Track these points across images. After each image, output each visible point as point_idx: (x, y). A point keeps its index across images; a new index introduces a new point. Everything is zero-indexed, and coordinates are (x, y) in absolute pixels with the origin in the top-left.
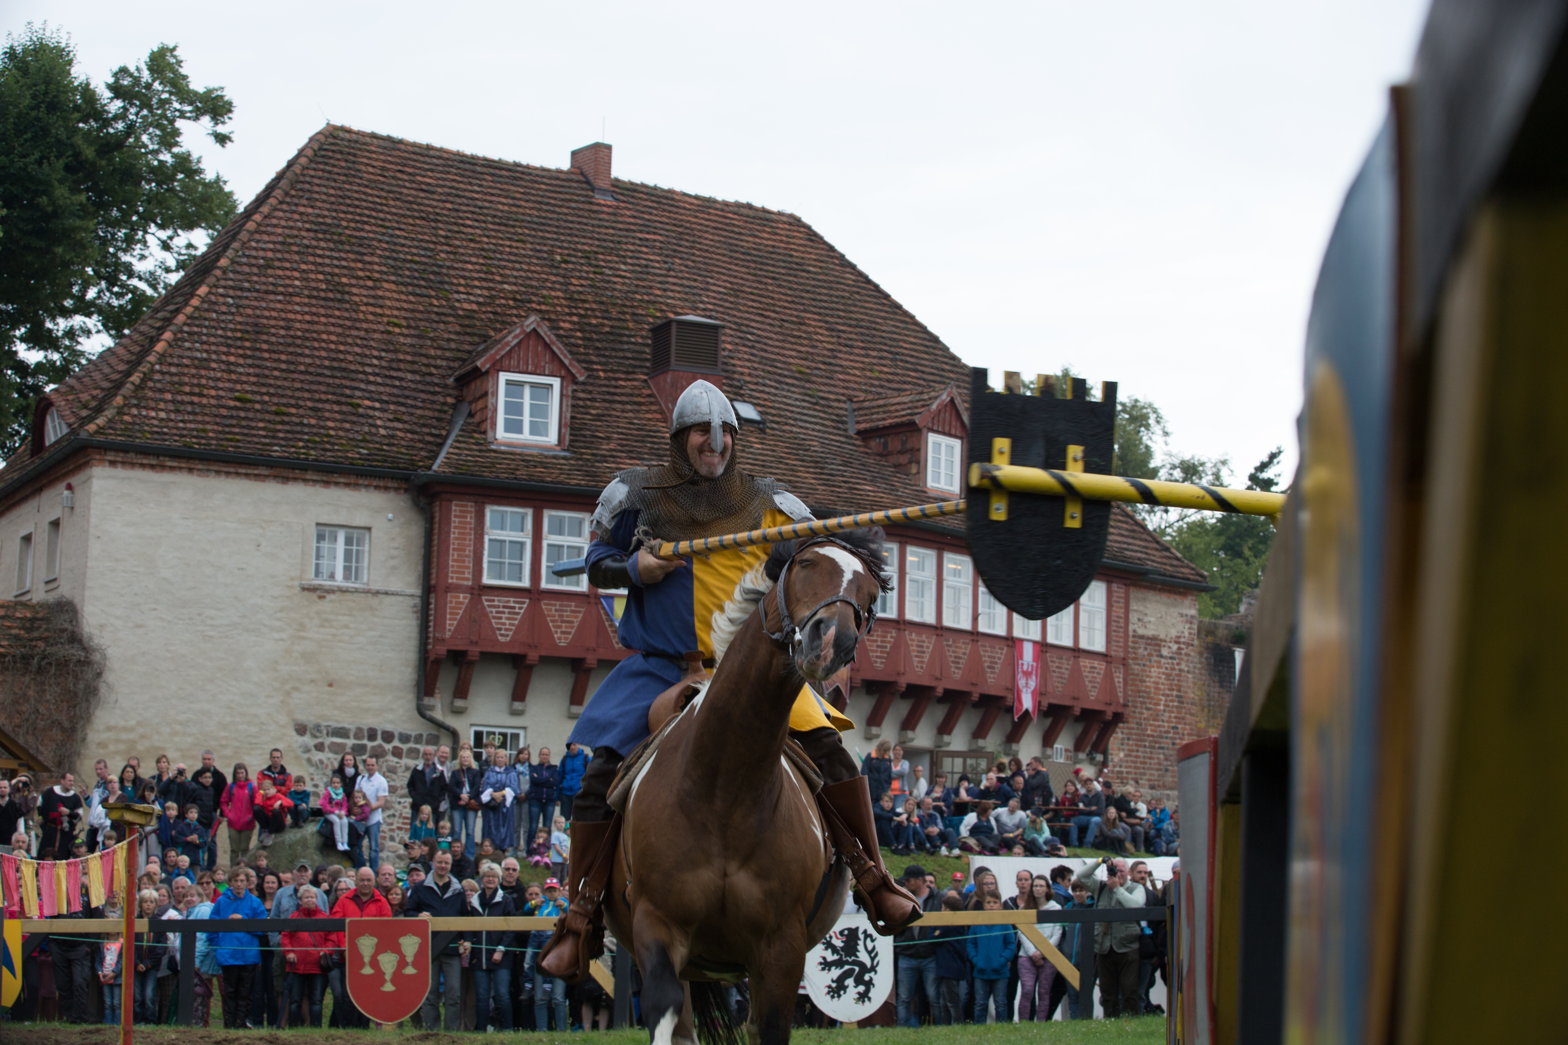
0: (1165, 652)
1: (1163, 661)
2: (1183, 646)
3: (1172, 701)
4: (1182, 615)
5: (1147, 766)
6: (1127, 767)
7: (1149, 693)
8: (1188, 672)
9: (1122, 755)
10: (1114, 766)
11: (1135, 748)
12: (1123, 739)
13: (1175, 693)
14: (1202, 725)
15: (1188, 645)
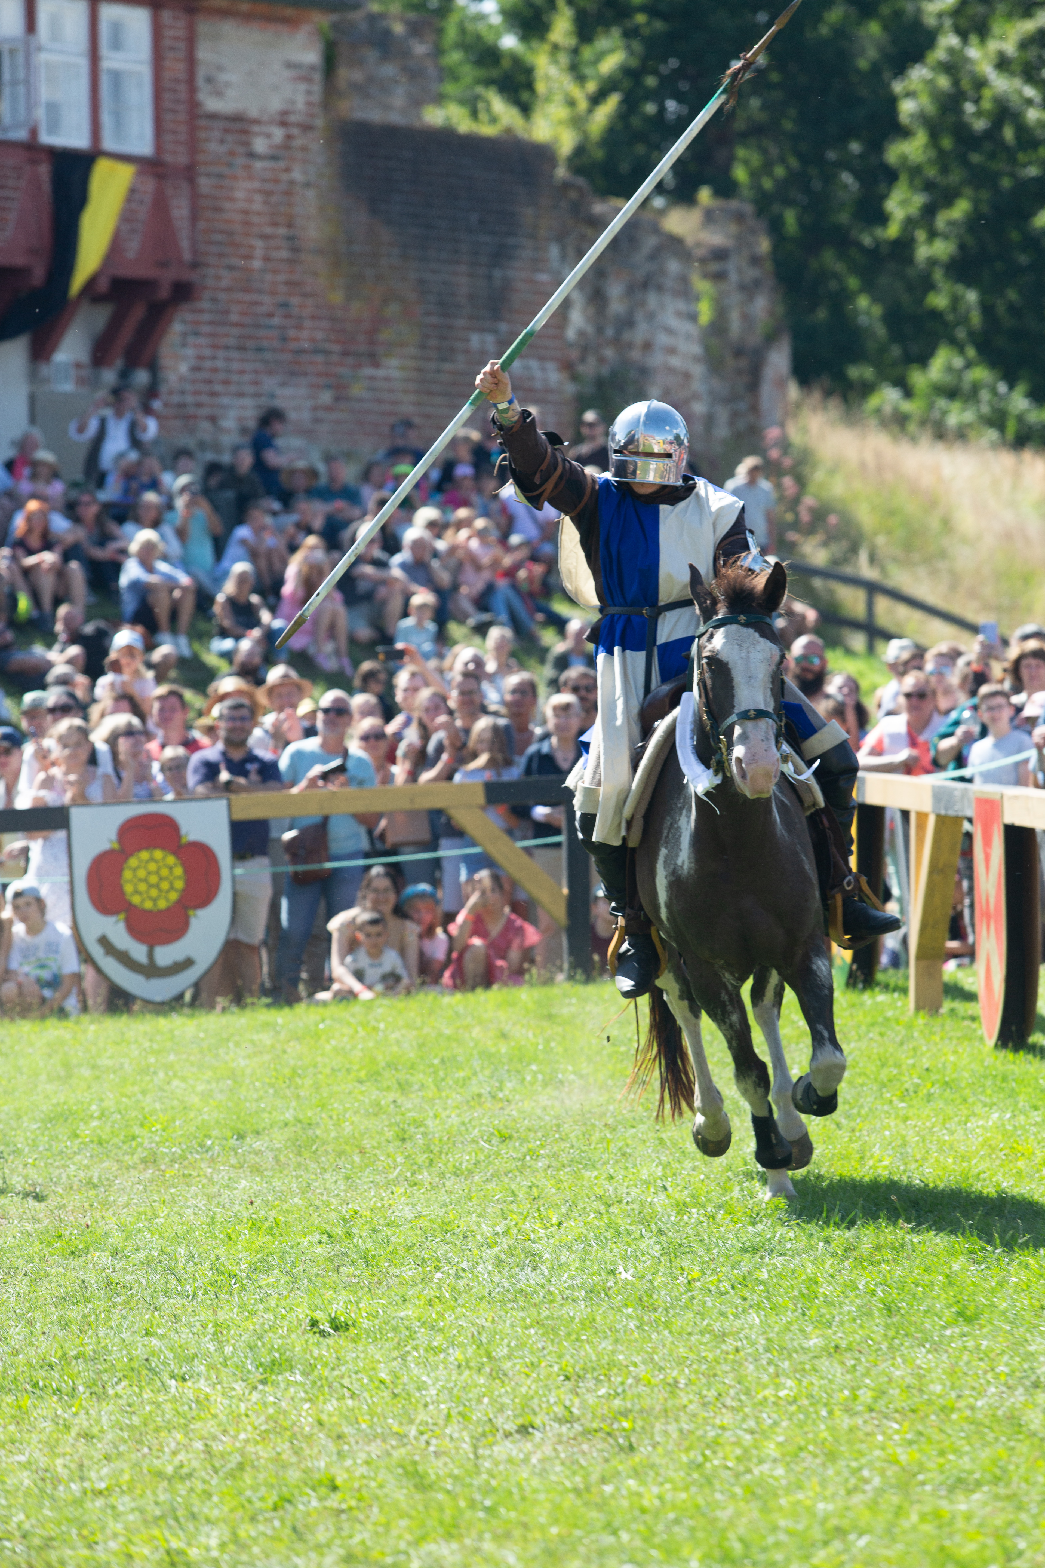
0: (260, 145)
1: (258, 165)
2: (295, 131)
3: (278, 248)
4: (290, 65)
5: (233, 388)
6: (196, 393)
7: (230, 233)
8: (307, 185)
9: (184, 368)
10: (171, 393)
11: (207, 352)
12: (184, 335)
13: (282, 231)
14: (337, 297)
15: (306, 128)
